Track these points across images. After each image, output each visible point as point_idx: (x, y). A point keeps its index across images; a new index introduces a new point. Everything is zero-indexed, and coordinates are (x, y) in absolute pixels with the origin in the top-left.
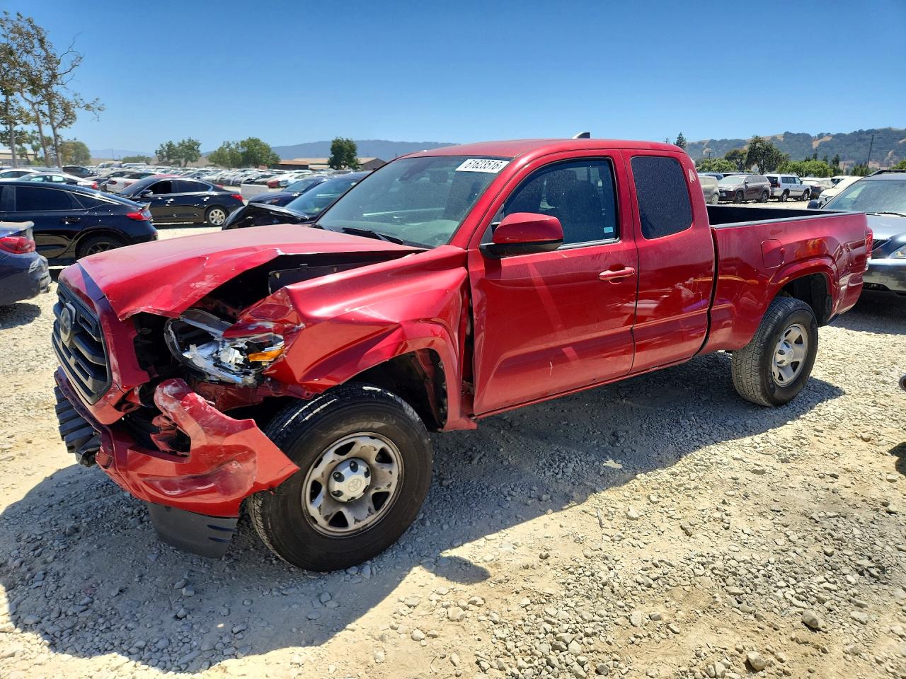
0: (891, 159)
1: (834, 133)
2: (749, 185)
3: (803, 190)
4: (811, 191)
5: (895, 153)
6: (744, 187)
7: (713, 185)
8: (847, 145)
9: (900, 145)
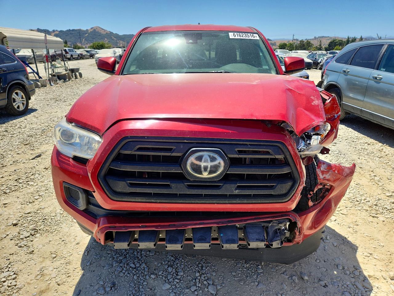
0: (85, 42)
1: (59, 30)
2: (57, 53)
3: (77, 55)
4: (80, 55)
5: (85, 40)
6: (55, 53)
7: (42, 53)
8: (66, 36)
9: (86, 36)
